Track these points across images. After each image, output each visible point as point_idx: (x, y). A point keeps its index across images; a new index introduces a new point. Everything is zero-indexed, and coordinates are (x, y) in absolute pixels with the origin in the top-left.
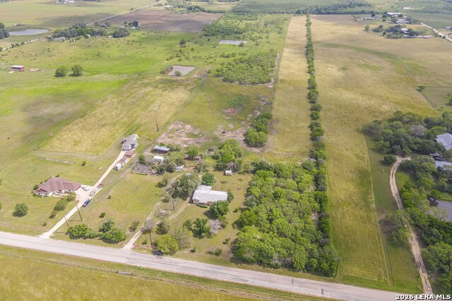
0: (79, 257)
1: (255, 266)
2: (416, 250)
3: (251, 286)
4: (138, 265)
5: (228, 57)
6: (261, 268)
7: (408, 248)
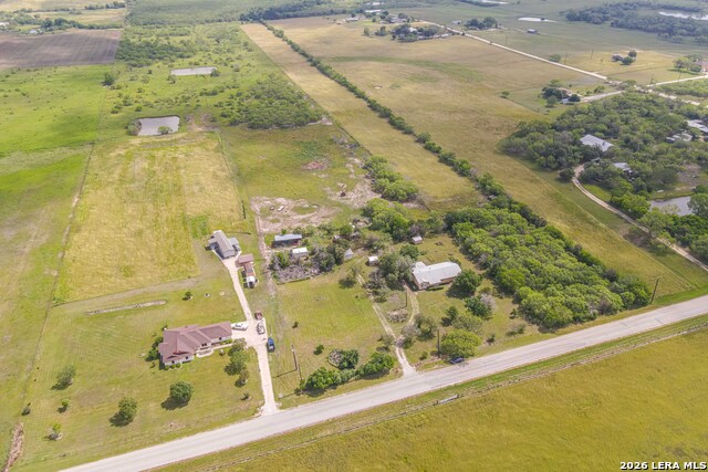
0: (360, 412)
1: (573, 326)
2: (682, 252)
3: (595, 347)
4: (452, 384)
5: (214, 93)
6: (579, 325)
7: (674, 253)
